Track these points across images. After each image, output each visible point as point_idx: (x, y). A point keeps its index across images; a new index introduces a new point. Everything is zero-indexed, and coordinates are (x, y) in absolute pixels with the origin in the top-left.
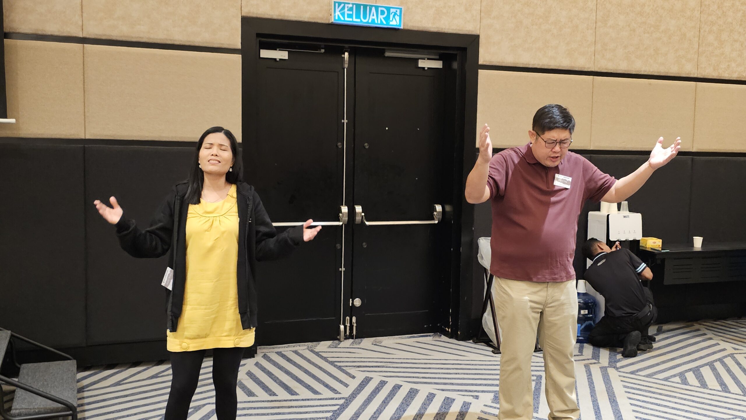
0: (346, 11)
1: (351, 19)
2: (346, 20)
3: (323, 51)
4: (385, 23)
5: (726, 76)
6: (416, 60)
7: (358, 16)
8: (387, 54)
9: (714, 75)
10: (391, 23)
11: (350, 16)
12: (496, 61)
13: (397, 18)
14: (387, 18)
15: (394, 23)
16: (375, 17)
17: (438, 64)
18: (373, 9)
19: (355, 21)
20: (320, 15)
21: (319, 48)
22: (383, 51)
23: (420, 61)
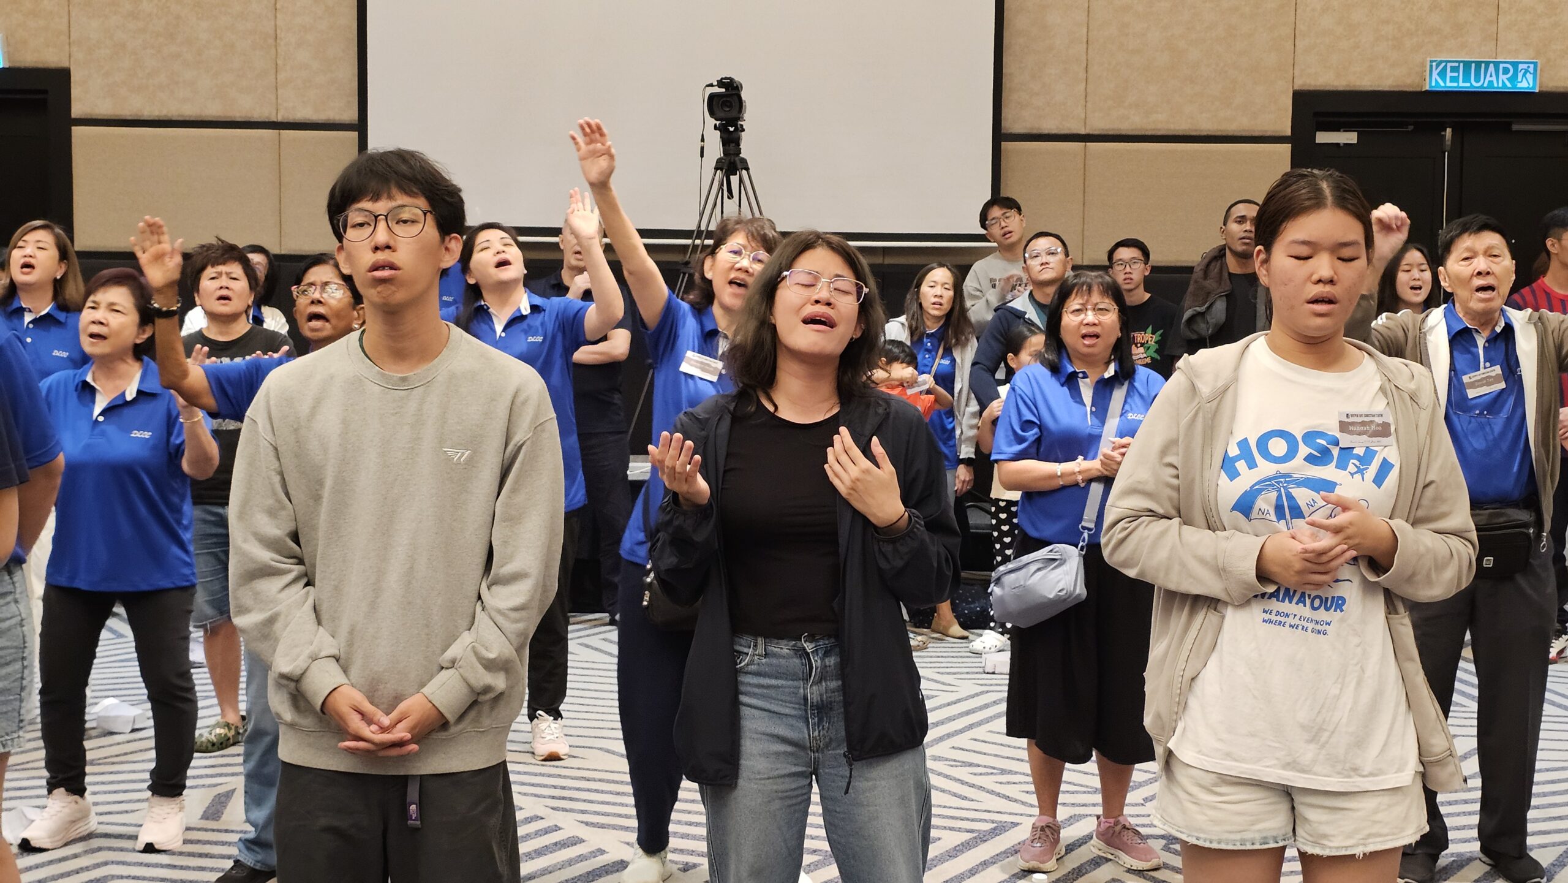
0: (1449, 74)
1: (1455, 84)
2: (1447, 84)
3: (1411, 128)
4: (1509, 85)
8: (1515, 127)
10: (1519, 85)
11: (1453, 79)
13: (1530, 77)
14: (1513, 79)
15: (1526, 84)
16: (1494, 79)
18: (1491, 67)
19: (1462, 85)
20: (1409, 81)
21: (1407, 124)
22: (1510, 124)
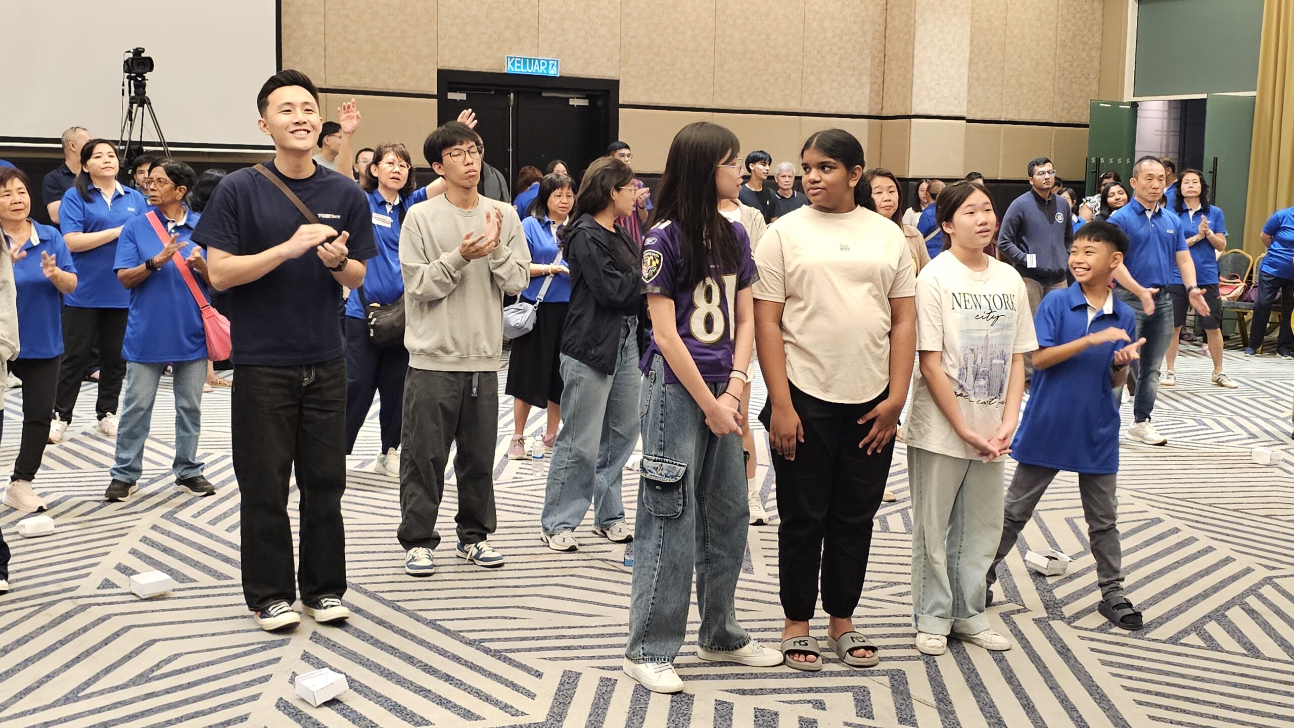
0: (516, 64)
1: (519, 70)
2: (516, 70)
3: (493, 92)
4: (545, 72)
5: (826, 111)
6: (568, 99)
7: (525, 68)
8: (544, 94)
9: (816, 111)
10: (550, 72)
11: (519, 67)
12: (632, 101)
13: (555, 68)
14: (547, 69)
15: (553, 72)
16: (538, 68)
17: (584, 102)
18: (537, 61)
19: (522, 71)
20: (496, 67)
21: (490, 90)
22: (541, 93)
23: (570, 100)
